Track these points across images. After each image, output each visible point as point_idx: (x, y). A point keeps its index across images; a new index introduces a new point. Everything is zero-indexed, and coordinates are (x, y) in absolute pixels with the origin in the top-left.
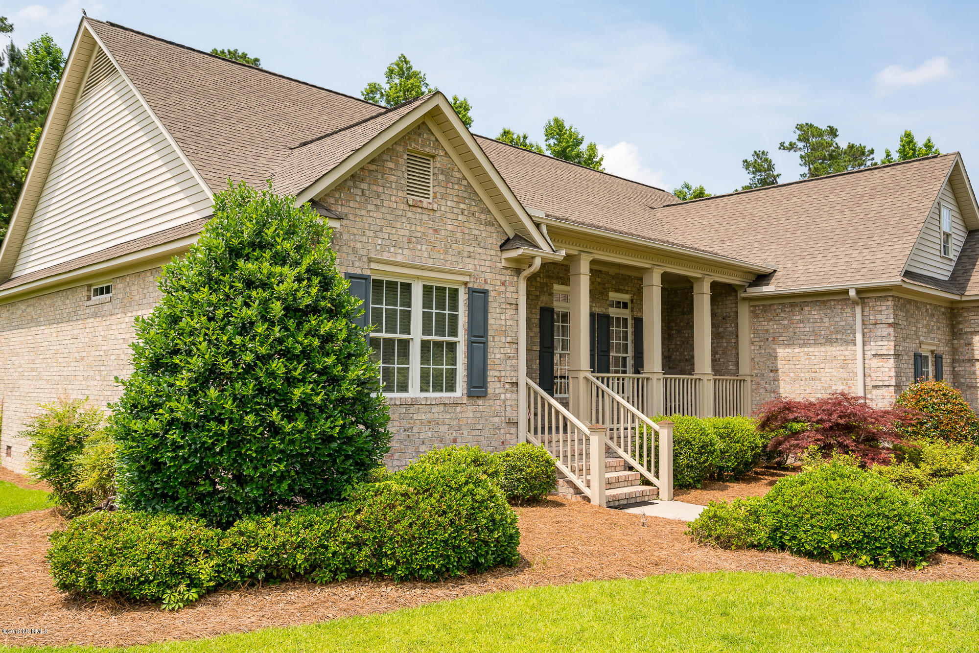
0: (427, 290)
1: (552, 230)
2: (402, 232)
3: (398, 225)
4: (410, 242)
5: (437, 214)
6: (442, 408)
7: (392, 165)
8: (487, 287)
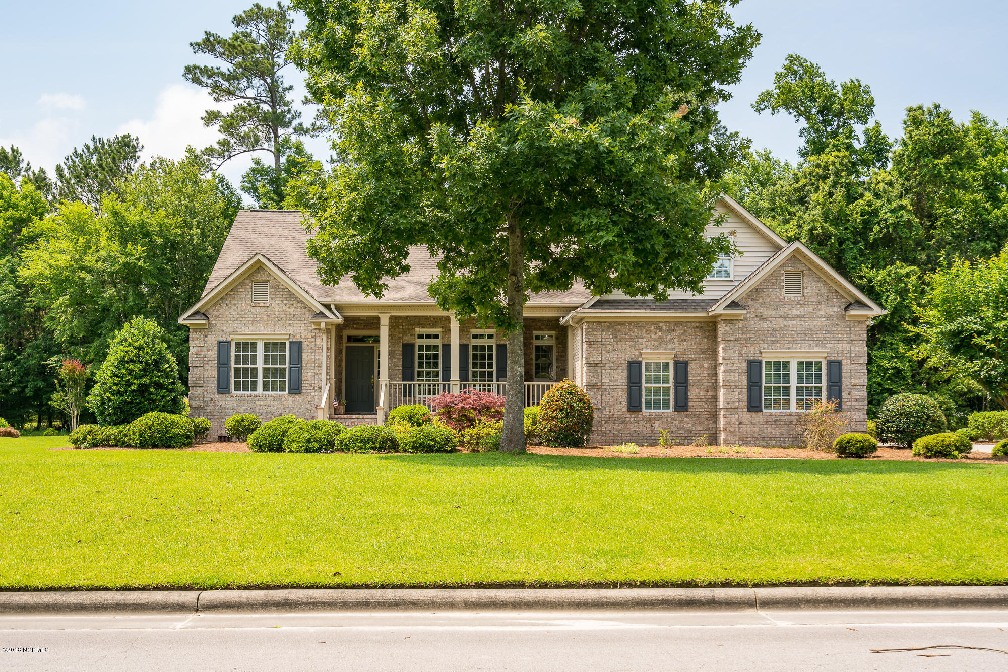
0: (266, 345)
1: (337, 307)
2: (249, 319)
3: (246, 316)
4: (253, 323)
5: (270, 308)
6: (273, 399)
7: (241, 290)
8: (302, 340)
